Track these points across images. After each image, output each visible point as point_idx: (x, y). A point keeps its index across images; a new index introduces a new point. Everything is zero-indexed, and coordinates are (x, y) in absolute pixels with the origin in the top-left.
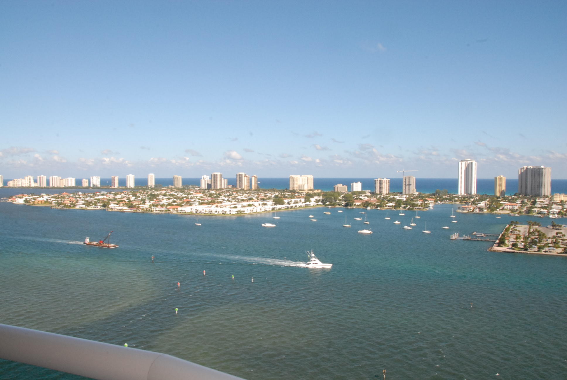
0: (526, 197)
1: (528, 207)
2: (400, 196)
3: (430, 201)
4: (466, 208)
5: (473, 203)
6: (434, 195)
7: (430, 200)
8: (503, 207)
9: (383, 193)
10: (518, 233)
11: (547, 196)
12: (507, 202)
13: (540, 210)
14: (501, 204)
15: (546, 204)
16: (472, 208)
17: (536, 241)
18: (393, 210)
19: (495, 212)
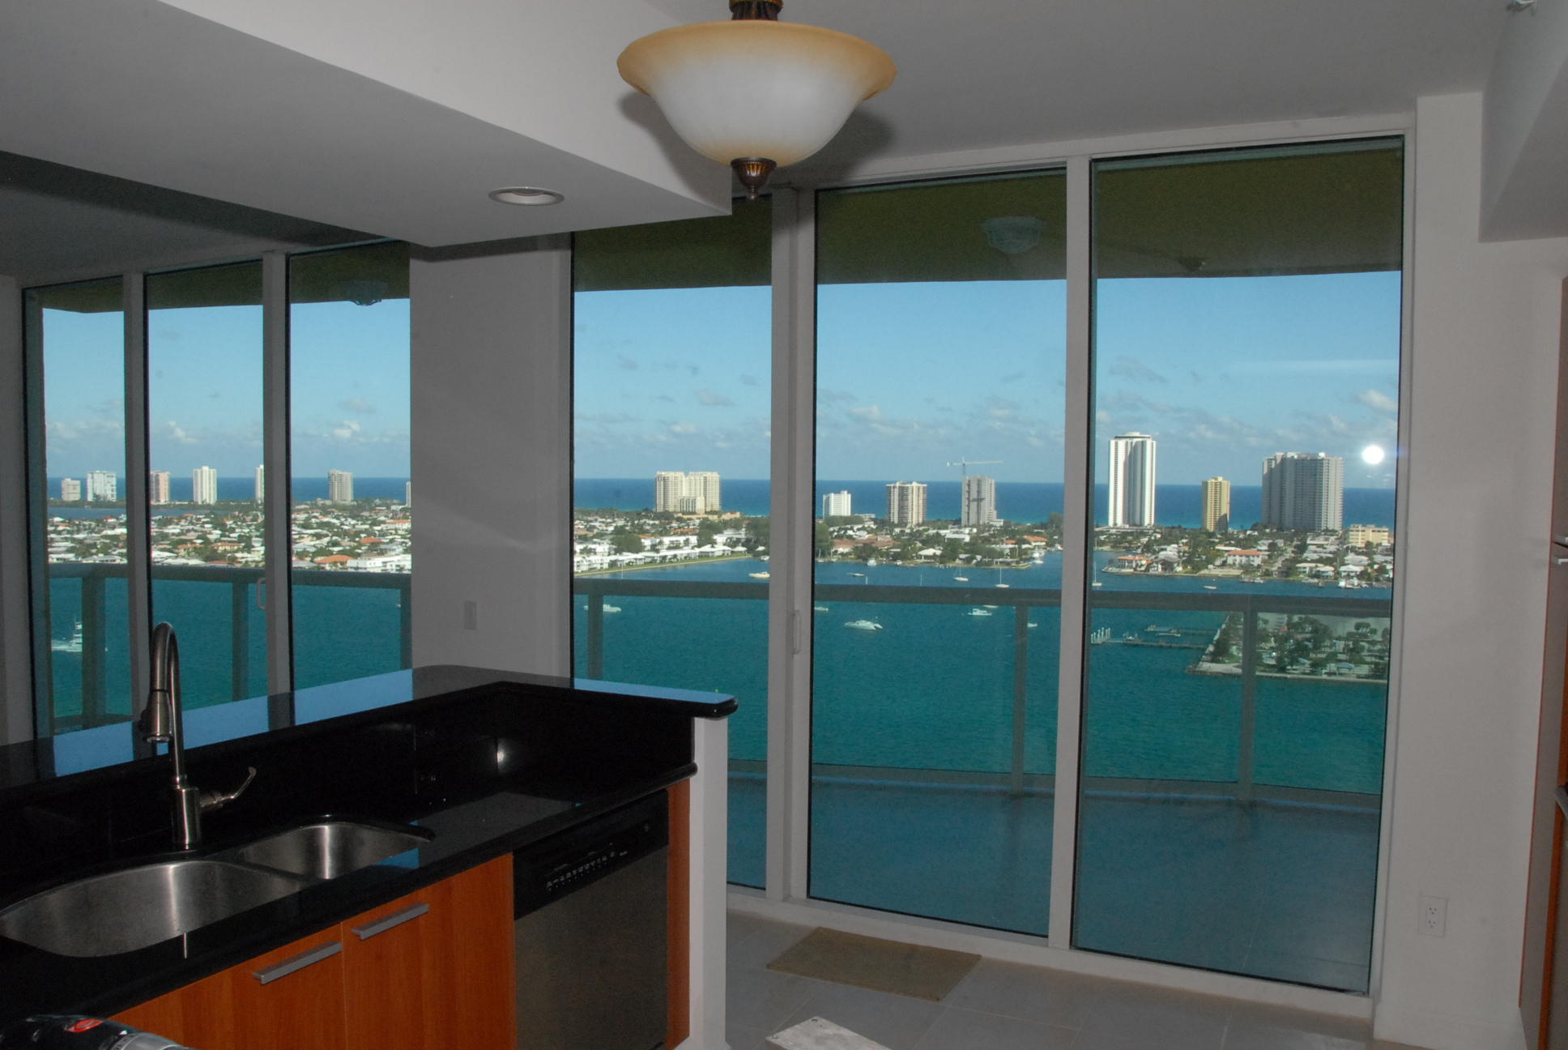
0: (1281, 532)
1: (1286, 559)
2: (954, 530)
3: (1034, 544)
4: (1130, 562)
5: (1148, 548)
6: (1045, 529)
7: (1035, 542)
8: (1224, 559)
9: (910, 520)
10: (1263, 626)
11: (1333, 532)
12: (1233, 546)
14: (1218, 550)
15: (1330, 553)
16: (1144, 562)
17: (1307, 646)
18: (937, 566)
19: (1204, 572)
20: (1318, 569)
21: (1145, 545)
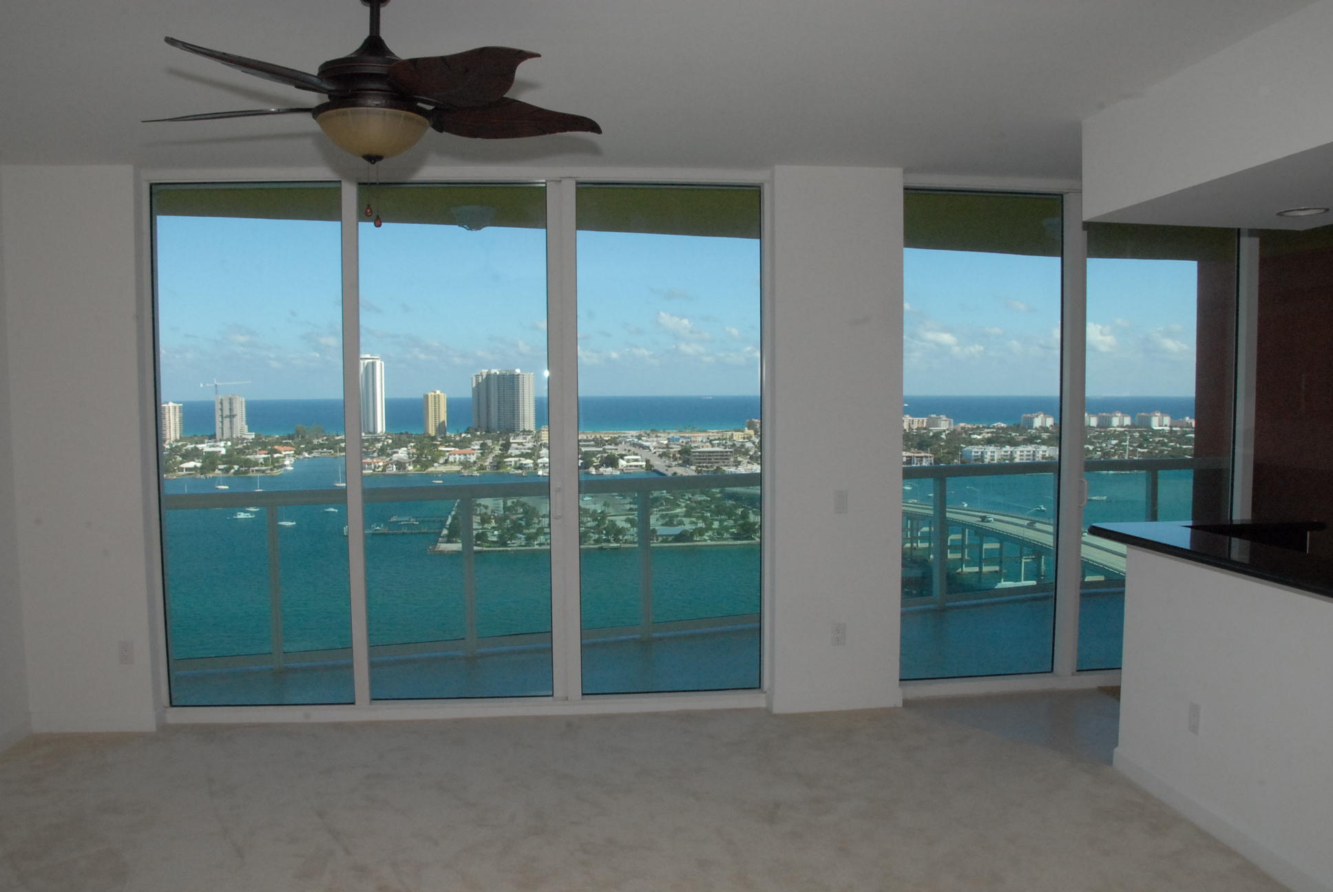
0: (488, 434)
1: (496, 456)
2: (209, 444)
3: (284, 453)
4: (369, 464)
5: (382, 452)
6: (293, 439)
7: (285, 451)
8: (445, 458)
9: (168, 437)
10: (484, 510)
11: (530, 432)
12: (453, 447)
13: (520, 460)
14: (441, 451)
15: (529, 449)
16: (381, 464)
17: (520, 524)
18: (198, 477)
19: (431, 469)
20: (521, 462)
21: (379, 450)
